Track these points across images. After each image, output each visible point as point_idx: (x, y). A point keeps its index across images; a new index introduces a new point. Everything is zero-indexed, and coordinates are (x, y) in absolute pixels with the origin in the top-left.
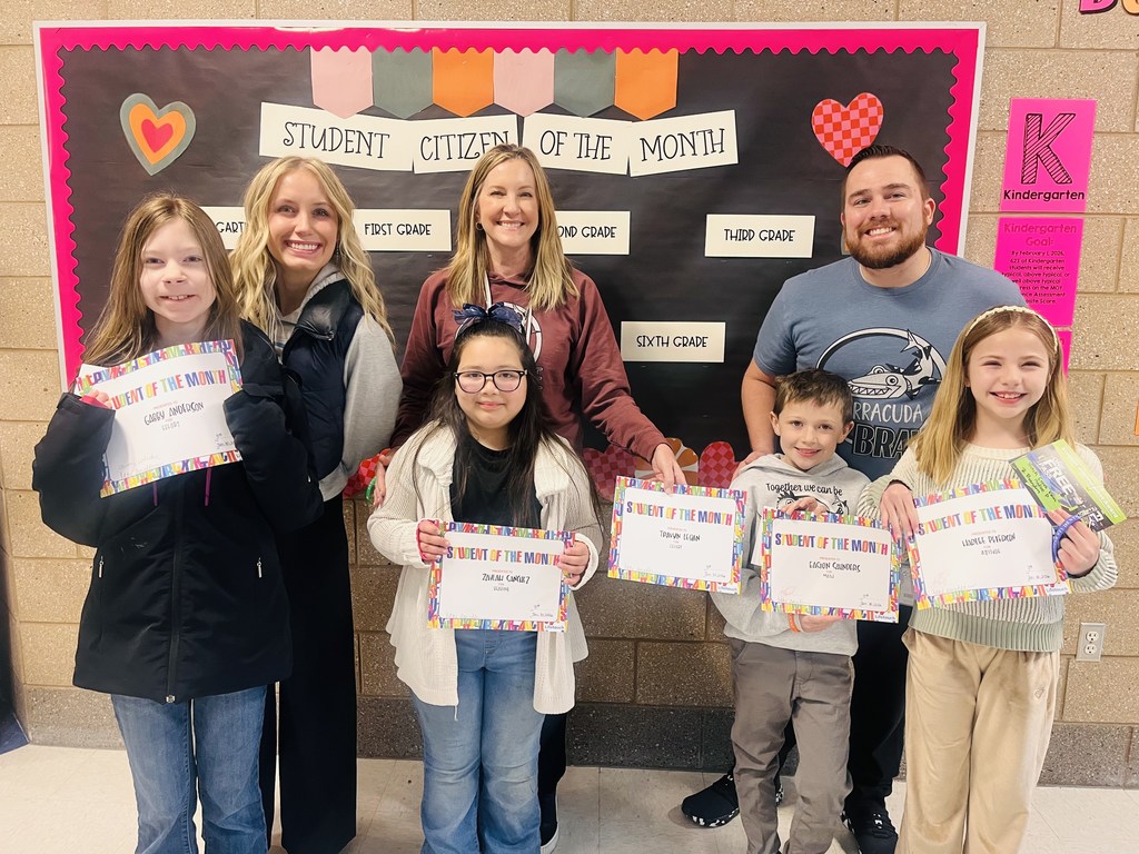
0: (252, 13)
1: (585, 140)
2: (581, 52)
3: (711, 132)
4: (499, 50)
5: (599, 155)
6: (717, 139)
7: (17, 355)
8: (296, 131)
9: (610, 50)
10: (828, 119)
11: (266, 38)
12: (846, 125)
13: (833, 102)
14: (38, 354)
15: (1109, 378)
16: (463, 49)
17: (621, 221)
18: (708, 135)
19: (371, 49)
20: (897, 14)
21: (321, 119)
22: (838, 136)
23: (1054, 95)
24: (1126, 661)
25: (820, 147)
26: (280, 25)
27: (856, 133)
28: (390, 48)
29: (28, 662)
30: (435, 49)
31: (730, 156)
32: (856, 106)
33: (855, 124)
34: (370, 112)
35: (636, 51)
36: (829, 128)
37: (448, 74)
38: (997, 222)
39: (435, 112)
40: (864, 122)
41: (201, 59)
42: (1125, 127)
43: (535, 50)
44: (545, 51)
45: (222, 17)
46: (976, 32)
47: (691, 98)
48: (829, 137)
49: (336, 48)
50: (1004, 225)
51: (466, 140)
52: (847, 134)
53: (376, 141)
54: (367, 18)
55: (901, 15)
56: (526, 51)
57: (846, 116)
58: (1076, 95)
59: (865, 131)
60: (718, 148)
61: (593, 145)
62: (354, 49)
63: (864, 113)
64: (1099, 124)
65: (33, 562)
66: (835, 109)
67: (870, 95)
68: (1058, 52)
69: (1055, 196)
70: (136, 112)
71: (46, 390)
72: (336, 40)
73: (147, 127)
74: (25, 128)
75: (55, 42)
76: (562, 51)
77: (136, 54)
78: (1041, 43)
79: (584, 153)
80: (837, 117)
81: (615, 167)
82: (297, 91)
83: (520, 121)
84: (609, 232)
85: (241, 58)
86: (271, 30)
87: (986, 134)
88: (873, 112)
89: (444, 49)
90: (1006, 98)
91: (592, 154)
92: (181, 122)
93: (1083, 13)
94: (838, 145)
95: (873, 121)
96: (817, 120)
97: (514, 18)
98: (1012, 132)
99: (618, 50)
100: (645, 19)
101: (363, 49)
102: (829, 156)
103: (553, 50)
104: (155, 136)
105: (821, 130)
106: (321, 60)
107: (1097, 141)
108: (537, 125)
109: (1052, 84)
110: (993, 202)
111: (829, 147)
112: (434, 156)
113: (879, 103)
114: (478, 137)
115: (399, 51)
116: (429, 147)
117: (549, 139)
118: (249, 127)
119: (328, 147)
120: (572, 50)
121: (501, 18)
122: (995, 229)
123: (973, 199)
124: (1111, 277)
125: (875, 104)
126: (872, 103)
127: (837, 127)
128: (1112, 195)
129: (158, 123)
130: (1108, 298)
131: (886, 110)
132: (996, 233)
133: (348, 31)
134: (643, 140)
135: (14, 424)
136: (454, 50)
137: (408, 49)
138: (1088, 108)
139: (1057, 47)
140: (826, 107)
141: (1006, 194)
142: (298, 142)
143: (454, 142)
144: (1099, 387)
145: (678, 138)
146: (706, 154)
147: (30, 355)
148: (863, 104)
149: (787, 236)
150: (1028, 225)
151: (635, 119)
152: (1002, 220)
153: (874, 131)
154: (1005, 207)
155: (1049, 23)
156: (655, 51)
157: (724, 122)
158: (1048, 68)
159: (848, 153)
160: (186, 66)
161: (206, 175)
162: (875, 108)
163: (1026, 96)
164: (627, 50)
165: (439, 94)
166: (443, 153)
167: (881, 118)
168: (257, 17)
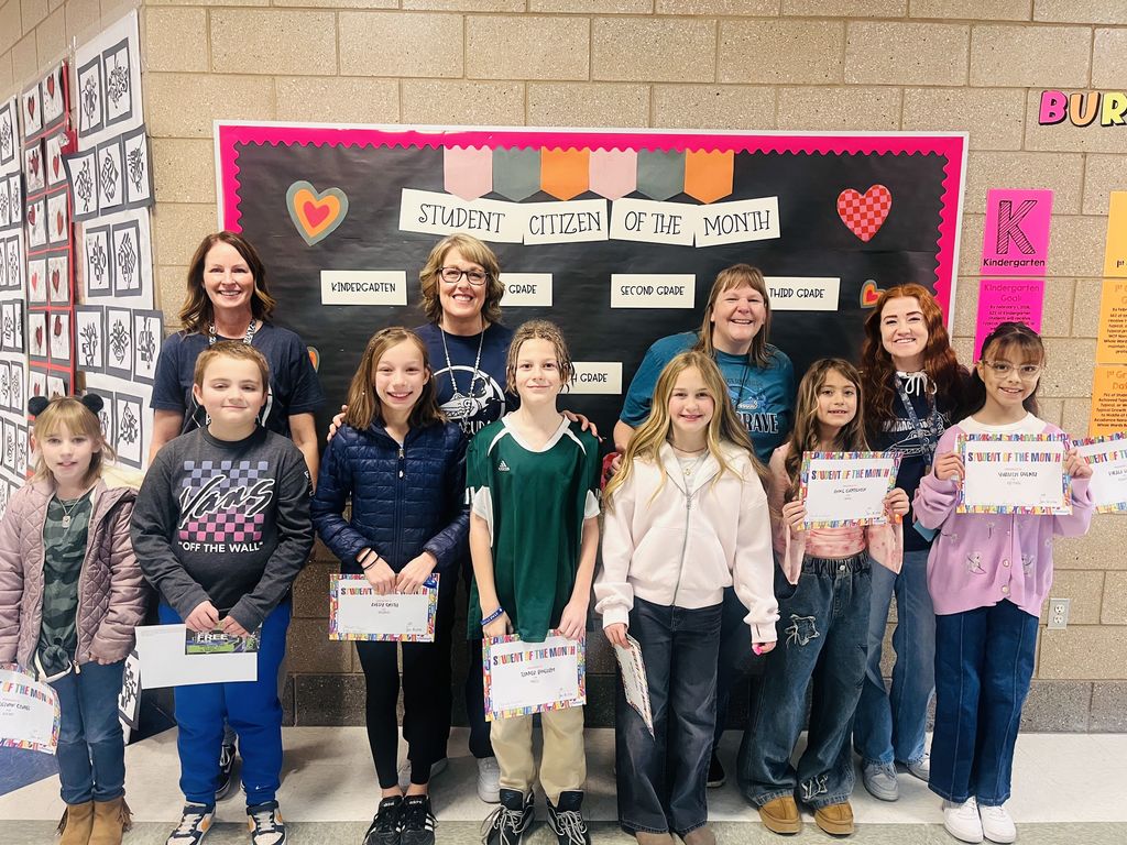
0: (397, 118)
1: (660, 218)
2: (659, 152)
3: (759, 213)
4: (594, 149)
5: (671, 231)
6: (764, 219)
8: (430, 211)
9: (682, 149)
10: (849, 204)
11: (410, 139)
12: (863, 209)
13: (853, 191)
15: (1067, 403)
16: (565, 149)
17: (688, 282)
18: (757, 216)
19: (492, 147)
20: (901, 125)
21: (450, 202)
22: (857, 217)
23: (1021, 186)
24: (1086, 628)
25: (844, 225)
26: (420, 129)
27: (871, 215)
28: (508, 147)
30: (544, 149)
31: (773, 232)
32: (870, 195)
33: (870, 208)
34: (493, 196)
35: (702, 151)
36: (850, 211)
37: (553, 168)
38: (979, 284)
39: (542, 196)
40: (877, 207)
41: (356, 155)
42: (1075, 211)
43: (623, 150)
44: (630, 150)
45: (372, 122)
46: (962, 138)
47: (743, 188)
48: (850, 218)
50: (985, 286)
51: (566, 219)
52: (864, 216)
53: (494, 220)
54: (489, 124)
55: (904, 126)
56: (615, 150)
57: (863, 202)
58: (1037, 186)
59: (878, 214)
60: (764, 226)
61: (666, 223)
62: (478, 147)
63: (877, 200)
64: (1055, 208)
66: (855, 197)
67: (881, 187)
68: (1022, 154)
69: (1023, 263)
70: (300, 196)
72: (465, 140)
73: (308, 207)
74: (203, 206)
75: (232, 137)
76: (644, 151)
77: (301, 150)
78: (1011, 148)
79: (659, 229)
80: (856, 203)
81: (684, 240)
82: (434, 181)
83: (610, 204)
84: (679, 290)
85: (388, 155)
86: (412, 134)
87: (970, 216)
88: (883, 199)
89: (551, 148)
90: (984, 189)
91: (666, 230)
92: (336, 204)
93: (1041, 124)
94: (857, 224)
95: (884, 206)
96: (841, 205)
97: (605, 125)
98: (989, 215)
99: (688, 150)
100: (708, 127)
101: (486, 148)
102: (850, 232)
103: (636, 150)
104: (316, 215)
105: (844, 211)
106: (452, 157)
107: (1054, 221)
108: (622, 206)
109: (1021, 178)
110: (975, 268)
111: (850, 225)
112: (540, 231)
113: (888, 193)
114: (576, 217)
115: (514, 150)
116: (537, 224)
117: (631, 218)
118: (392, 207)
119: (455, 223)
120: (652, 149)
121: (595, 125)
122: (977, 289)
123: (961, 265)
124: (1067, 325)
125: (885, 193)
126: (882, 192)
127: (856, 210)
128: (1066, 263)
129: (317, 205)
130: (1064, 341)
131: (894, 198)
132: (978, 292)
133: (474, 134)
134: (706, 219)
136: (558, 149)
137: (522, 147)
138: (1046, 197)
139: (1022, 150)
140: (848, 194)
141: (985, 262)
142: (431, 219)
143: (557, 220)
144: (1059, 411)
145: (734, 218)
146: (755, 230)
148: (876, 193)
149: (818, 293)
150: (1002, 286)
151: (700, 203)
152: (982, 282)
153: (885, 213)
154: (984, 272)
155: (1017, 131)
156: (716, 151)
157: (769, 205)
158: (1016, 167)
159: (865, 230)
160: (342, 160)
161: (355, 246)
162: (885, 197)
163: (999, 187)
164: (695, 150)
165: (546, 182)
166: (548, 229)
167: (889, 204)
168: (401, 122)
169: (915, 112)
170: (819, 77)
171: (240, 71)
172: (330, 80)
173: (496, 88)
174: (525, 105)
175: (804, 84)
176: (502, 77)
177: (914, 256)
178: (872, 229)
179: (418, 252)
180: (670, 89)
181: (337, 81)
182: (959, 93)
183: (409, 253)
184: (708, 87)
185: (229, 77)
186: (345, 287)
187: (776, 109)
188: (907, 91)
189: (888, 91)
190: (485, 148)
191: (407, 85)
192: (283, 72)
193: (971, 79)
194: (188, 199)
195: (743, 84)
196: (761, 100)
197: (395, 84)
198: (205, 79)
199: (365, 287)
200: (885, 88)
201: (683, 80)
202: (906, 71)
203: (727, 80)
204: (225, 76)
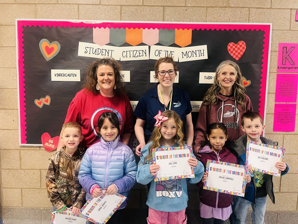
0: (77, 18)
1: (167, 52)
2: (166, 29)
3: (201, 51)
4: (144, 29)
6: (202, 52)
7: (6, 111)
8: (88, 50)
9: (174, 29)
10: (231, 47)
11: (81, 25)
12: (236, 49)
13: (233, 43)
14: (12, 110)
16: (134, 28)
19: (110, 28)
21: (95, 46)
22: (234, 52)
23: (289, 42)
25: (230, 55)
26: (85, 21)
27: (239, 51)
28: (115, 28)
29: (4, 200)
30: (127, 28)
31: (206, 57)
32: (239, 44)
33: (239, 49)
34: (109, 44)
35: (181, 29)
36: (232, 50)
37: (130, 35)
38: (276, 75)
39: (126, 44)
40: (241, 48)
41: (62, 30)
43: (154, 29)
44: (156, 29)
45: (69, 19)
46: (269, 26)
47: (195, 42)
48: (232, 52)
49: (100, 28)
50: (278, 76)
51: (135, 52)
52: (236, 51)
53: (110, 52)
54: (108, 20)
55: (250, 21)
56: (151, 29)
57: (236, 47)
58: (295, 42)
59: (241, 51)
60: (202, 55)
61: (169, 54)
62: (105, 28)
63: (241, 46)
65: (7, 170)
66: (233, 45)
67: (242, 41)
69: (291, 68)
70: (44, 44)
71: (14, 120)
72: (100, 26)
73: (47, 48)
74: (12, 48)
75: (21, 24)
76: (161, 29)
77: (45, 29)
78: (286, 29)
80: (234, 47)
81: (175, 59)
82: (89, 39)
83: (150, 47)
85: (73, 30)
86: (82, 23)
87: (273, 52)
88: (243, 46)
89: (129, 28)
90: (277, 43)
92: (56, 47)
93: (296, 21)
94: (234, 54)
95: (243, 48)
96: (229, 48)
97: (148, 20)
98: (279, 52)
99: (176, 29)
100: (183, 21)
103: (158, 29)
104: (49, 50)
105: (230, 50)
106: (96, 31)
108: (154, 48)
109: (289, 39)
110: (275, 70)
111: (232, 55)
112: (126, 56)
113: (245, 43)
114: (138, 51)
115: (117, 29)
116: (125, 54)
117: (157, 52)
118: (76, 48)
119: (97, 54)
120: (164, 29)
121: (145, 20)
122: (276, 77)
123: (270, 69)
125: (244, 44)
126: (243, 43)
127: (234, 49)
129: (50, 47)
131: (247, 45)
132: (276, 78)
133: (104, 23)
134: (182, 52)
135: (4, 130)
136: (132, 29)
137: (120, 28)
139: (290, 30)
140: (231, 44)
141: (278, 68)
142: (88, 52)
143: (132, 53)
145: (192, 52)
146: (199, 56)
147: (10, 111)
148: (241, 44)
151: (180, 47)
152: (278, 74)
153: (244, 50)
154: (278, 71)
155: (288, 23)
156: (186, 29)
157: (204, 48)
158: (288, 35)
159: (237, 56)
160: (58, 32)
161: (63, 61)
162: (244, 45)
163: (283, 42)
164: (178, 29)
165: (128, 40)
166: (128, 56)
167: (245, 47)
168: (78, 19)
169: (254, 16)
170: (221, 4)
171: (25, 3)
172: (55, 5)
173: (111, 8)
174: (121, 14)
175: (216, 7)
176: (113, 4)
177: (254, 65)
178: (239, 56)
179: (84, 63)
180: (170, 8)
181: (57, 5)
182: (268, 10)
183: (81, 64)
184: (183, 8)
185: (21, 5)
186: (59, 75)
187: (206, 15)
188: (251, 9)
189: (244, 9)
190: (107, 28)
191: (80, 6)
192: (39, 3)
193: (272, 6)
194: (7, 45)
195: (195, 7)
196: (201, 12)
197: (77, 6)
198: (14, 6)
199: (66, 75)
200: (243, 8)
201: (174, 5)
202: (250, 3)
203: (190, 5)
204: (20, 5)
